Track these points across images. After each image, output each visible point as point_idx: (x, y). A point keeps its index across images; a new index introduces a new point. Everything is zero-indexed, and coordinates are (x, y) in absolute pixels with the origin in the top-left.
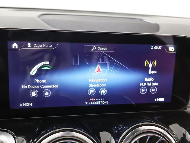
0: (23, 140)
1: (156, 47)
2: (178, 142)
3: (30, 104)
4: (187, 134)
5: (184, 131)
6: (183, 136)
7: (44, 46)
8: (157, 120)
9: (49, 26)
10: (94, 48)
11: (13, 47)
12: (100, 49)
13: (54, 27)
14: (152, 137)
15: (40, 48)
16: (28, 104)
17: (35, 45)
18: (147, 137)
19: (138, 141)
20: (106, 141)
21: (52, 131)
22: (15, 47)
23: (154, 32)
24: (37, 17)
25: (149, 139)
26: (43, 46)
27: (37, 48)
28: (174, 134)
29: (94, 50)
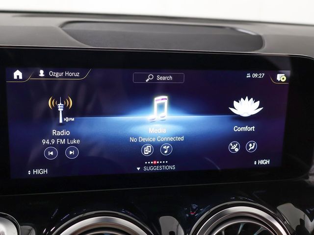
0: (30, 230)
1: (255, 75)
2: (292, 233)
3: (45, 171)
4: (307, 219)
5: (301, 214)
6: (299, 224)
7: (67, 75)
8: (256, 197)
9: (77, 41)
10: (151, 77)
11: (15, 77)
12: (159, 78)
13: (85, 44)
14: (246, 226)
15: (59, 77)
16: (41, 171)
17: (51, 73)
18: (239, 224)
19: (223, 232)
20: (170, 232)
21: (81, 216)
22: (18, 76)
23: (254, 50)
24: (59, 27)
25: (243, 229)
26: (64, 74)
27: (55, 77)
28: (284, 220)
29: (150, 81)
